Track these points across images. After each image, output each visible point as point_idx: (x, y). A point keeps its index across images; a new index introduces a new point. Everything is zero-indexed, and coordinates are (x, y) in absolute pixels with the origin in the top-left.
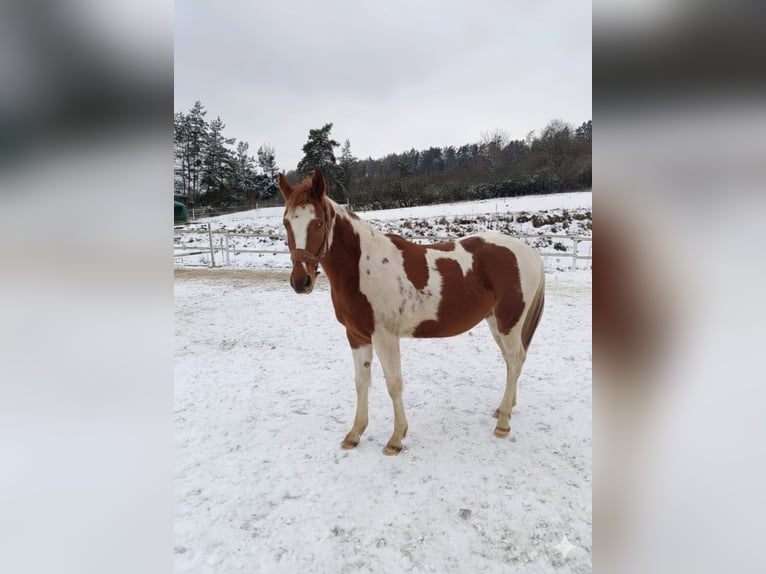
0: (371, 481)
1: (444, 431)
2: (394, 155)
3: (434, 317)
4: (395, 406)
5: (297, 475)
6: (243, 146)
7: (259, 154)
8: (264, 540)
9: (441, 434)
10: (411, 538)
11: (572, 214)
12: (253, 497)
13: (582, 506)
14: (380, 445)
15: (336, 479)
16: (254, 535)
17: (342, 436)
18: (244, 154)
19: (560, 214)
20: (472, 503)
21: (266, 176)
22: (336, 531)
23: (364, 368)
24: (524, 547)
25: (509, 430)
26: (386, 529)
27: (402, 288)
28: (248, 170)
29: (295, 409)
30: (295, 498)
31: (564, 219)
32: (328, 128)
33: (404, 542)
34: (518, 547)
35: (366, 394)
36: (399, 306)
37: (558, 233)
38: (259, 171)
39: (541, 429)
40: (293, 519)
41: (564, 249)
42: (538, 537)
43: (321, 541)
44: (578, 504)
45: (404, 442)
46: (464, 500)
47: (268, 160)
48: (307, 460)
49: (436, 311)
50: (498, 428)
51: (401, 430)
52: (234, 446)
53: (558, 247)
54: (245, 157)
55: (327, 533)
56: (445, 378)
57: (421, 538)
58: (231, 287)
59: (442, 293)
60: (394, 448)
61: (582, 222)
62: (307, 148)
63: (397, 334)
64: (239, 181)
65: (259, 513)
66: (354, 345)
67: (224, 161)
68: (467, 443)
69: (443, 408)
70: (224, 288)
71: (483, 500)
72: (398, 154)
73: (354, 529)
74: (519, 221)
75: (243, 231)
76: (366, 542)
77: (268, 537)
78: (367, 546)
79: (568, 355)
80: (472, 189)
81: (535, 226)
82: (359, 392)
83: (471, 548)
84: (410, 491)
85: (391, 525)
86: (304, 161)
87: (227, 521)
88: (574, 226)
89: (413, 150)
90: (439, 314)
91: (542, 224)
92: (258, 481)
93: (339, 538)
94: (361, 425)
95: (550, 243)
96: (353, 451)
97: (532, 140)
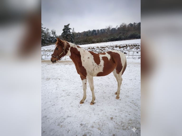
0: (88, 112)
1: (104, 98)
2: (85, 31)
3: (102, 71)
4: (92, 93)
5: (70, 111)
6: (48, 30)
7: (52, 31)
8: (64, 128)
9: (103, 99)
10: (100, 125)
11: (128, 45)
12: (60, 117)
13: (139, 115)
14: (89, 102)
15: (79, 112)
16: (61, 127)
17: (80, 101)
18: (48, 31)
19: (125, 45)
20: (113, 116)
21: (53, 37)
22: (81, 125)
23: (85, 85)
24: (127, 126)
25: (119, 97)
26: (93, 123)
27: (93, 65)
28: (49, 36)
29: (67, 94)
30: (70, 117)
31: (126, 46)
32: (69, 25)
33: (98, 126)
34: (125, 126)
35: (86, 91)
36: (93, 69)
37: (125, 50)
38: (52, 36)
39: (126, 97)
40: (70, 122)
41: (126, 54)
42: (130, 123)
43: (78, 127)
44: (138, 115)
45: (95, 101)
46: (111, 115)
47: (54, 33)
48: (72, 107)
49: (102, 70)
50: (117, 97)
51: (94, 99)
52: (53, 104)
53: (125, 53)
54: (48, 32)
55: (79, 125)
56: (102, 85)
57: (102, 125)
58: (47, 64)
59: (104, 65)
60: (93, 103)
61: (130, 47)
62: (63, 30)
63: (92, 76)
64: (47, 38)
65: (62, 121)
66: (82, 79)
67: (43, 33)
68: (110, 101)
69: (103, 93)
70: (45, 65)
71: (115, 115)
72: (86, 31)
73: (86, 124)
74: (116, 47)
75: (49, 50)
76: (89, 127)
77: (65, 127)
78: (89, 128)
79: (130, 79)
80: (104, 40)
81: (119, 48)
82: (84, 90)
83: (114, 127)
84: (98, 113)
85: (94, 122)
86: (63, 33)
87: (54, 124)
88: (128, 48)
89: (89, 30)
90: (103, 70)
91: (121, 48)
92: (60, 113)
93: (82, 127)
94: (85, 98)
95: (123, 52)
96: (83, 104)
97: (117, 28)
